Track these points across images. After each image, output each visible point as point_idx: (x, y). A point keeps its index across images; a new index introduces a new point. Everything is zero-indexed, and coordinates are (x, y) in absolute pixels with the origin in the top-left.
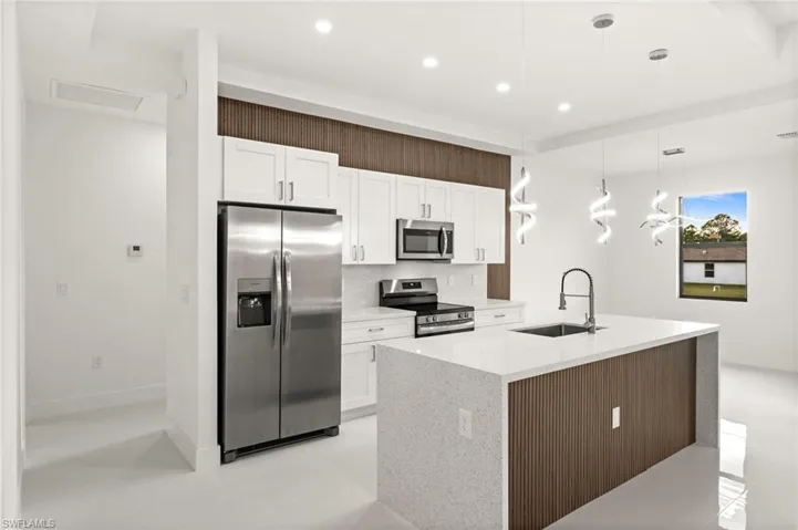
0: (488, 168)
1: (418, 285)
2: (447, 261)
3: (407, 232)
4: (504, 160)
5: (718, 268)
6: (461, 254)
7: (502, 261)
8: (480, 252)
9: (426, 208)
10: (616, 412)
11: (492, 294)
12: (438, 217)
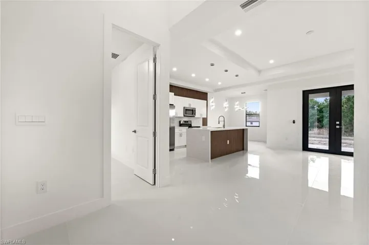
0: (202, 96)
1: (187, 122)
2: (194, 116)
3: (186, 110)
4: (206, 94)
5: (253, 123)
6: (197, 115)
7: (206, 117)
8: (201, 115)
9: (190, 105)
10: (228, 141)
11: (203, 125)
12: (192, 106)
